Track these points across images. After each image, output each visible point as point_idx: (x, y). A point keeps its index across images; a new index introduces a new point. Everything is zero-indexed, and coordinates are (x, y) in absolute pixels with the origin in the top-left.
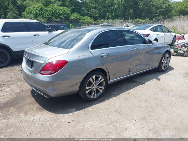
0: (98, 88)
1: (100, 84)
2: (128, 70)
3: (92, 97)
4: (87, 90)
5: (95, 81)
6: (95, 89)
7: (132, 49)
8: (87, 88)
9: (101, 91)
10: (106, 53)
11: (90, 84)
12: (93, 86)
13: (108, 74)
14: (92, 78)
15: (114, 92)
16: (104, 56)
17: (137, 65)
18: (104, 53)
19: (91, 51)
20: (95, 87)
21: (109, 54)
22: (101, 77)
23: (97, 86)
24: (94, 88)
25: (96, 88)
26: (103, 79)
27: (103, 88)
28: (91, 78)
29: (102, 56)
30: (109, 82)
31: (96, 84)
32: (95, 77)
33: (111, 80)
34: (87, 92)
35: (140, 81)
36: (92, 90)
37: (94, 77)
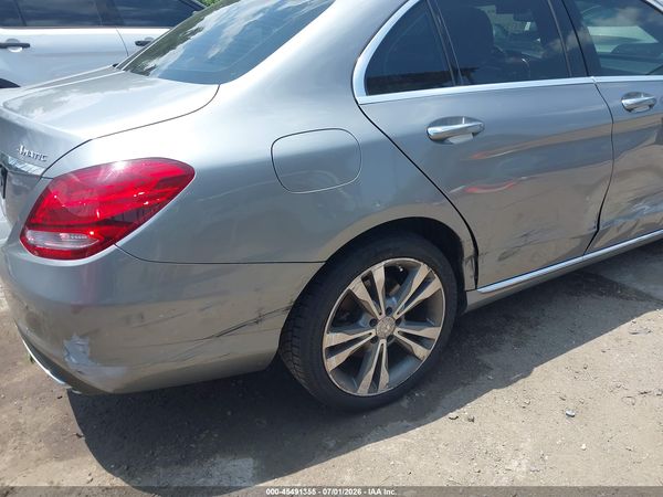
0: (406, 335)
1: (419, 314)
2: (588, 225)
3: (363, 389)
4: (334, 350)
5: (387, 296)
6: (384, 341)
7: (627, 102)
8: (332, 339)
9: (421, 352)
10: (469, 120)
11: (352, 314)
12: (374, 322)
13: (468, 250)
14: (369, 279)
15: (496, 350)
16: (454, 140)
17: (641, 199)
18: (456, 120)
19: (363, 98)
20: (384, 328)
21: (483, 129)
22: (423, 271)
23: (398, 322)
24: (375, 340)
25: (390, 338)
26: (436, 285)
27: (432, 332)
28: (359, 279)
29: (440, 140)
30: (473, 299)
31: (389, 311)
32: (388, 269)
33: (487, 287)
34: (332, 363)
35: (641, 288)
36: (363, 348)
37: (379, 273)
